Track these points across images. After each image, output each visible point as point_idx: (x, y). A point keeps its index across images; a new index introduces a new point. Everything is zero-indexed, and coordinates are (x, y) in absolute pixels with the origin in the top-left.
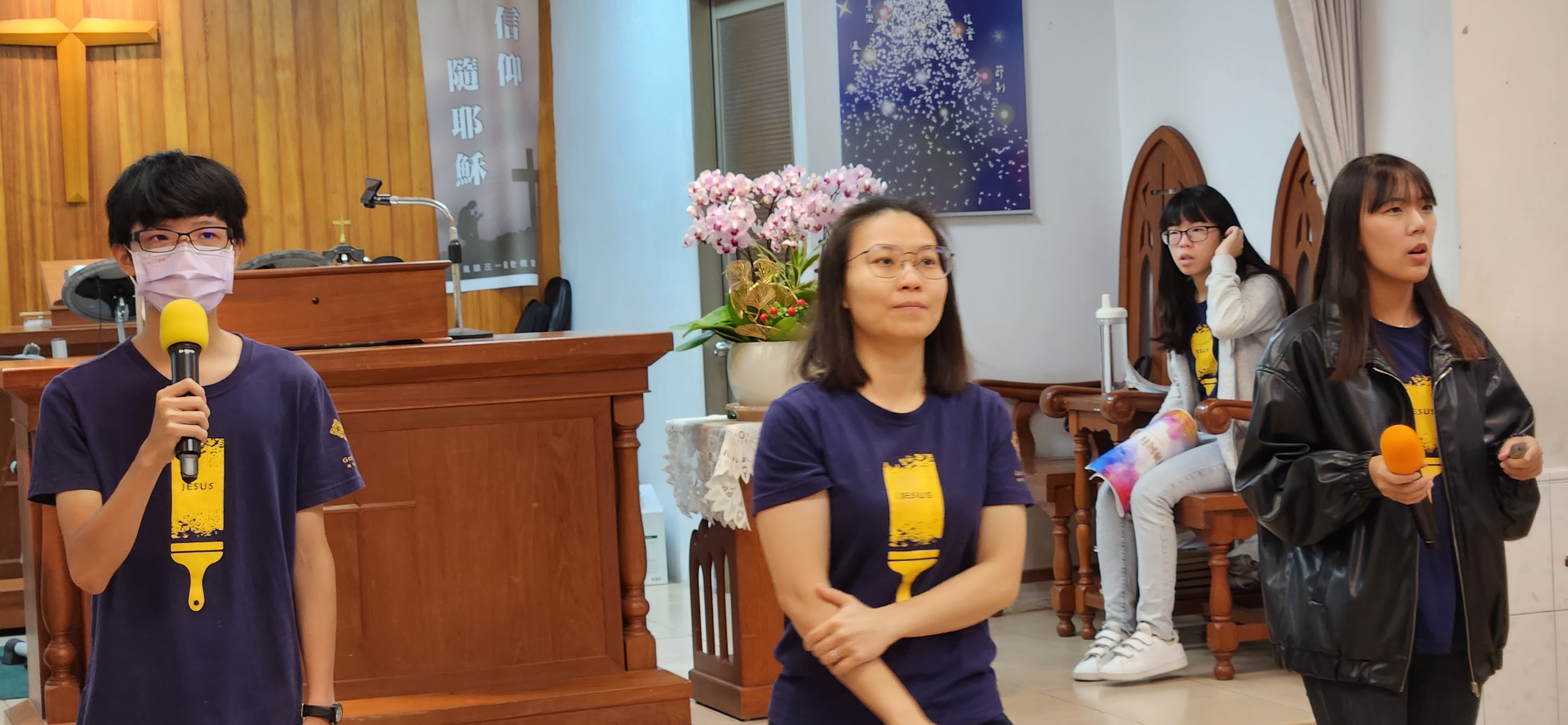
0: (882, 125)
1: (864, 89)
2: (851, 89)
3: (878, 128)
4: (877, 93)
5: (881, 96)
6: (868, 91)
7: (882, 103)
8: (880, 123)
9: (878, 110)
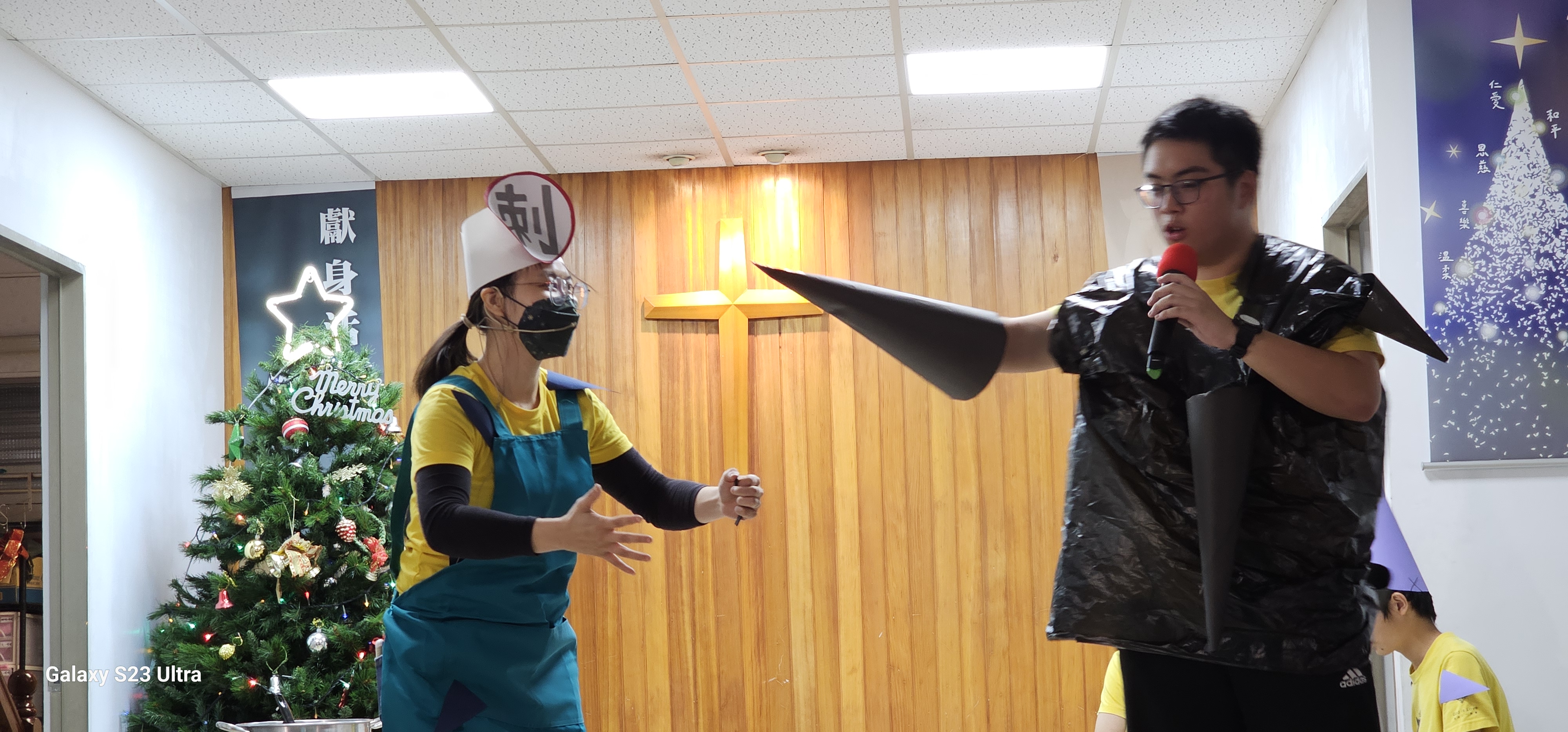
0: (1481, 353)
1: (1458, 309)
2: (1440, 309)
3: (1477, 356)
4: (1475, 313)
5: (1480, 317)
6: (1462, 311)
7: (1481, 325)
8: (1478, 349)
9: (1475, 334)
